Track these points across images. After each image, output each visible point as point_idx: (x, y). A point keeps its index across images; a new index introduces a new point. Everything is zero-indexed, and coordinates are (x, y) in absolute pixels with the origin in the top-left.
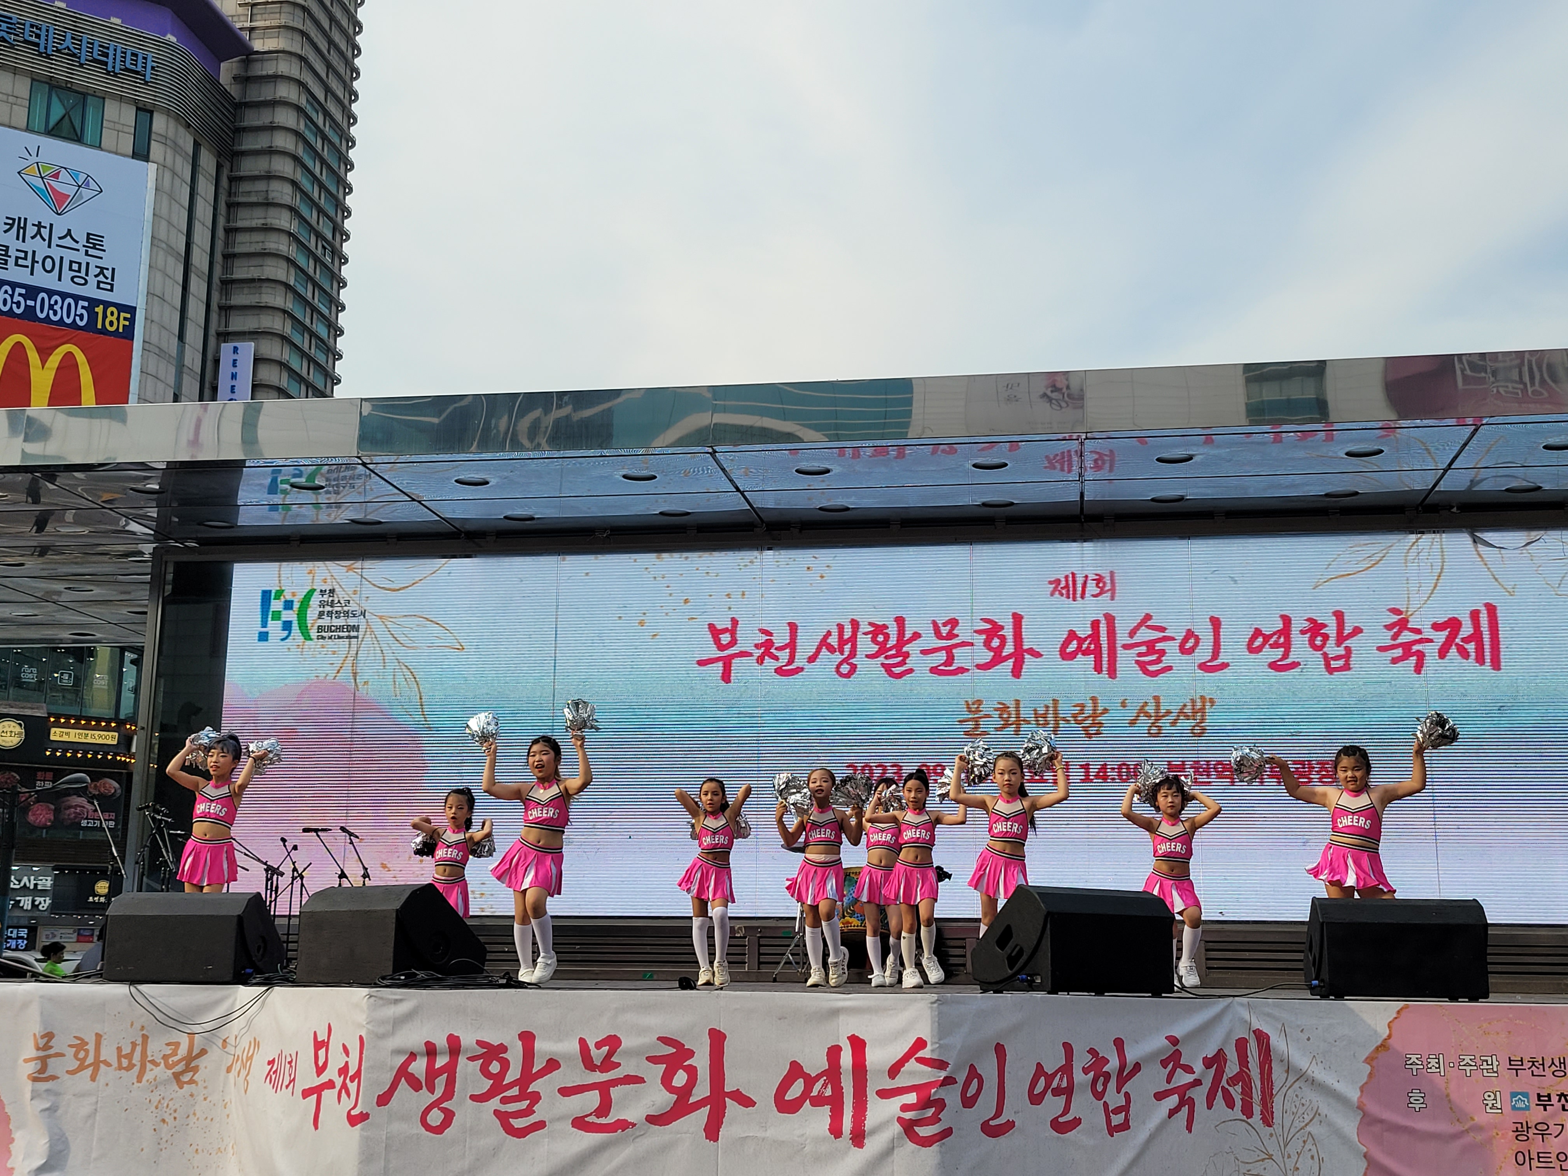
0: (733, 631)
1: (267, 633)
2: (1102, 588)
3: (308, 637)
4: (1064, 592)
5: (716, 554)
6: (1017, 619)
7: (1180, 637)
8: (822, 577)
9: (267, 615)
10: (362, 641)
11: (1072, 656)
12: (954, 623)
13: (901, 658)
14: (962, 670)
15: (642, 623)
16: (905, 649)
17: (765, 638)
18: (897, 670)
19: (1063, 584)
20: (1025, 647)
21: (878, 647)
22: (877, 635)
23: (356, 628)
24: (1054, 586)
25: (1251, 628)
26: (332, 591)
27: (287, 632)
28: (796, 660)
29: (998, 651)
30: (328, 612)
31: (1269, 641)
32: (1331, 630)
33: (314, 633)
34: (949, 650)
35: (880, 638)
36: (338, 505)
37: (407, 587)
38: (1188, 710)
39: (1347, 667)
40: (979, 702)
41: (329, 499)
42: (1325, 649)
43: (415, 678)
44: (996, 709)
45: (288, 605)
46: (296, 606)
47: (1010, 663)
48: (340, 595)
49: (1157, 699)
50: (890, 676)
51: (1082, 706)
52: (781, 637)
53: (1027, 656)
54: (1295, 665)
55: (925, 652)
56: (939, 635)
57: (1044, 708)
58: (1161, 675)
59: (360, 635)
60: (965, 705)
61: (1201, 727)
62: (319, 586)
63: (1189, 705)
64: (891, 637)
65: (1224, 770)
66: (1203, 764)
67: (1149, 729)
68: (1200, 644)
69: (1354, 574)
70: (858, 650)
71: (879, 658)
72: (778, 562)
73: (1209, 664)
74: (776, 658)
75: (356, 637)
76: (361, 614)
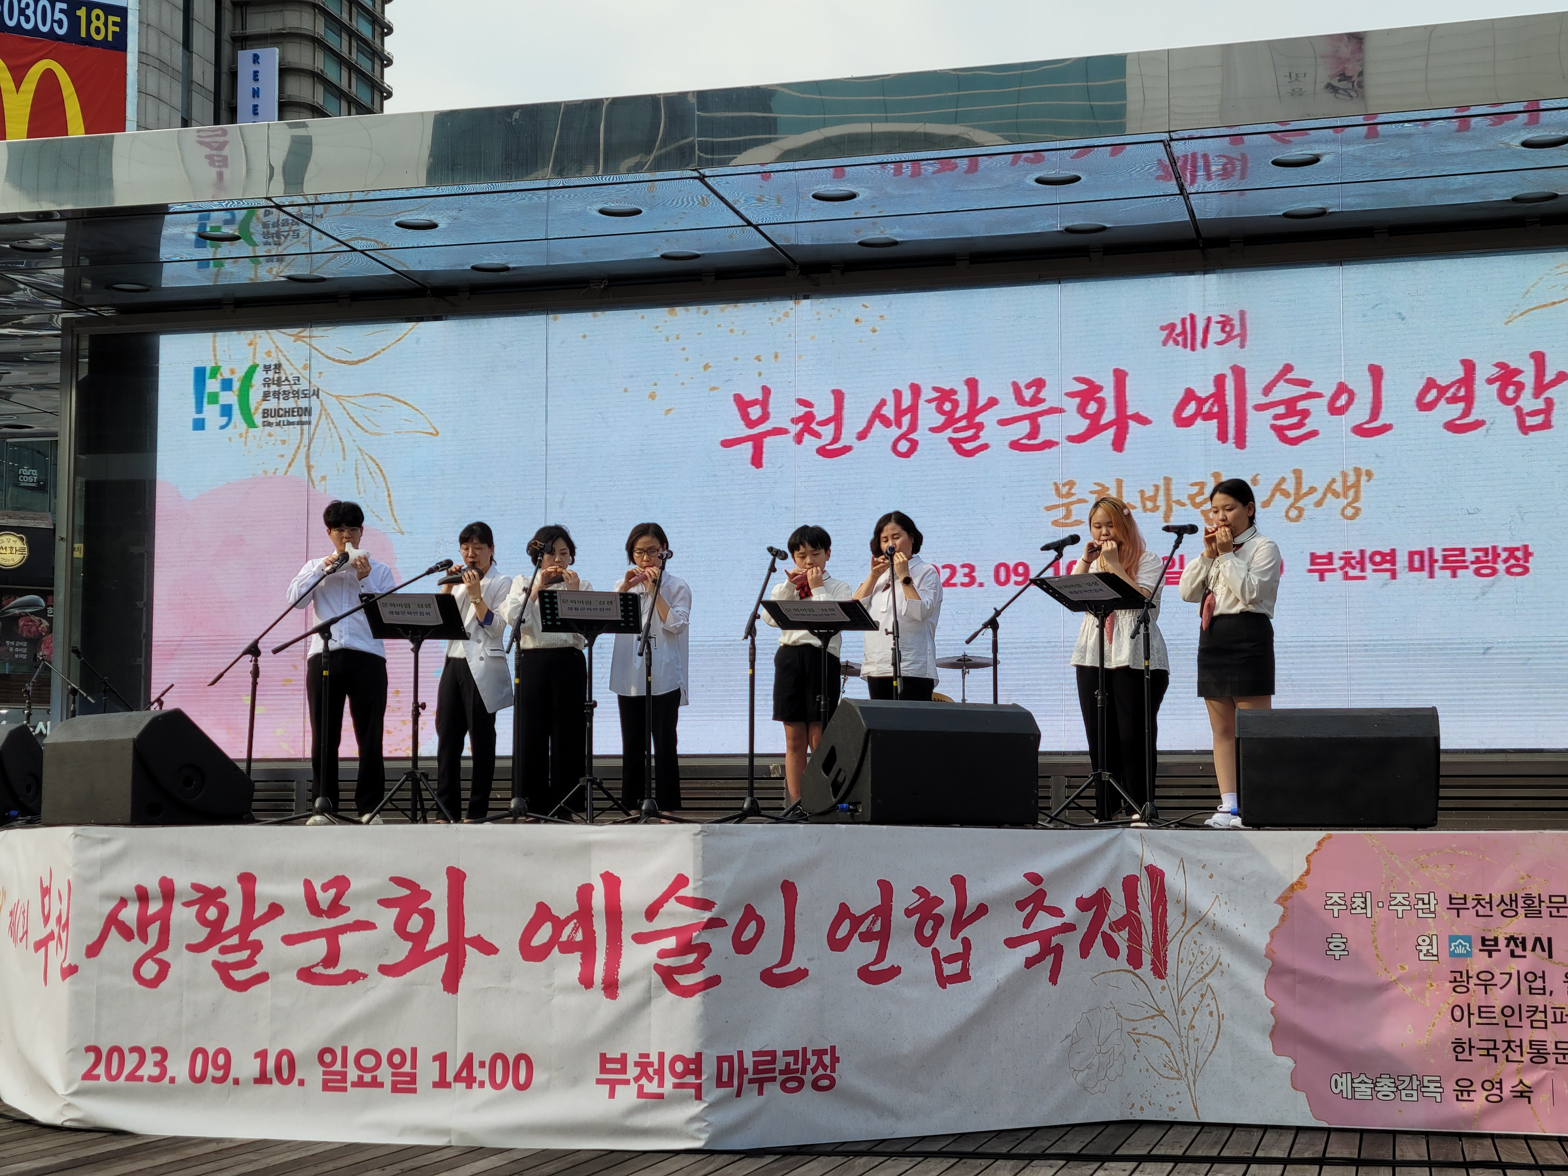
0: (764, 403)
1: (203, 420)
2: (1229, 334)
3: (251, 424)
4: (1180, 339)
5: (742, 306)
6: (1120, 377)
7: (1328, 393)
8: (874, 331)
9: (202, 398)
10: (317, 425)
11: (1188, 422)
12: (1039, 384)
13: (974, 430)
14: (1049, 444)
15: (652, 396)
16: (978, 419)
17: (802, 410)
18: (968, 446)
19: (1179, 329)
20: (1129, 413)
21: (943, 417)
22: (944, 403)
23: (308, 411)
24: (1166, 332)
25: (1422, 378)
26: (278, 366)
27: (226, 418)
28: (843, 436)
29: (1095, 418)
30: (275, 391)
31: (1444, 394)
32: (1528, 377)
33: (258, 419)
34: (1033, 418)
35: (947, 406)
36: (280, 257)
37: (367, 359)
38: (1338, 487)
39: (1546, 425)
40: (1071, 484)
41: (270, 250)
42: (1518, 404)
43: (381, 471)
44: (1092, 492)
45: (227, 385)
46: (236, 385)
47: (1110, 433)
48: (289, 371)
49: (1298, 473)
50: (959, 454)
51: (1202, 485)
52: (824, 409)
53: (1132, 424)
54: (1479, 424)
55: (1003, 422)
56: (1020, 400)
57: (1153, 488)
58: (1304, 442)
59: (314, 419)
60: (1053, 487)
61: (1353, 507)
62: (262, 361)
63: (1339, 479)
64: (961, 404)
65: (1384, 561)
66: (1356, 554)
67: (1287, 512)
68: (1356, 401)
69: (1560, 302)
70: (920, 422)
71: (946, 431)
72: (818, 313)
73: (1366, 426)
74: (817, 435)
75: (309, 423)
76: (314, 394)
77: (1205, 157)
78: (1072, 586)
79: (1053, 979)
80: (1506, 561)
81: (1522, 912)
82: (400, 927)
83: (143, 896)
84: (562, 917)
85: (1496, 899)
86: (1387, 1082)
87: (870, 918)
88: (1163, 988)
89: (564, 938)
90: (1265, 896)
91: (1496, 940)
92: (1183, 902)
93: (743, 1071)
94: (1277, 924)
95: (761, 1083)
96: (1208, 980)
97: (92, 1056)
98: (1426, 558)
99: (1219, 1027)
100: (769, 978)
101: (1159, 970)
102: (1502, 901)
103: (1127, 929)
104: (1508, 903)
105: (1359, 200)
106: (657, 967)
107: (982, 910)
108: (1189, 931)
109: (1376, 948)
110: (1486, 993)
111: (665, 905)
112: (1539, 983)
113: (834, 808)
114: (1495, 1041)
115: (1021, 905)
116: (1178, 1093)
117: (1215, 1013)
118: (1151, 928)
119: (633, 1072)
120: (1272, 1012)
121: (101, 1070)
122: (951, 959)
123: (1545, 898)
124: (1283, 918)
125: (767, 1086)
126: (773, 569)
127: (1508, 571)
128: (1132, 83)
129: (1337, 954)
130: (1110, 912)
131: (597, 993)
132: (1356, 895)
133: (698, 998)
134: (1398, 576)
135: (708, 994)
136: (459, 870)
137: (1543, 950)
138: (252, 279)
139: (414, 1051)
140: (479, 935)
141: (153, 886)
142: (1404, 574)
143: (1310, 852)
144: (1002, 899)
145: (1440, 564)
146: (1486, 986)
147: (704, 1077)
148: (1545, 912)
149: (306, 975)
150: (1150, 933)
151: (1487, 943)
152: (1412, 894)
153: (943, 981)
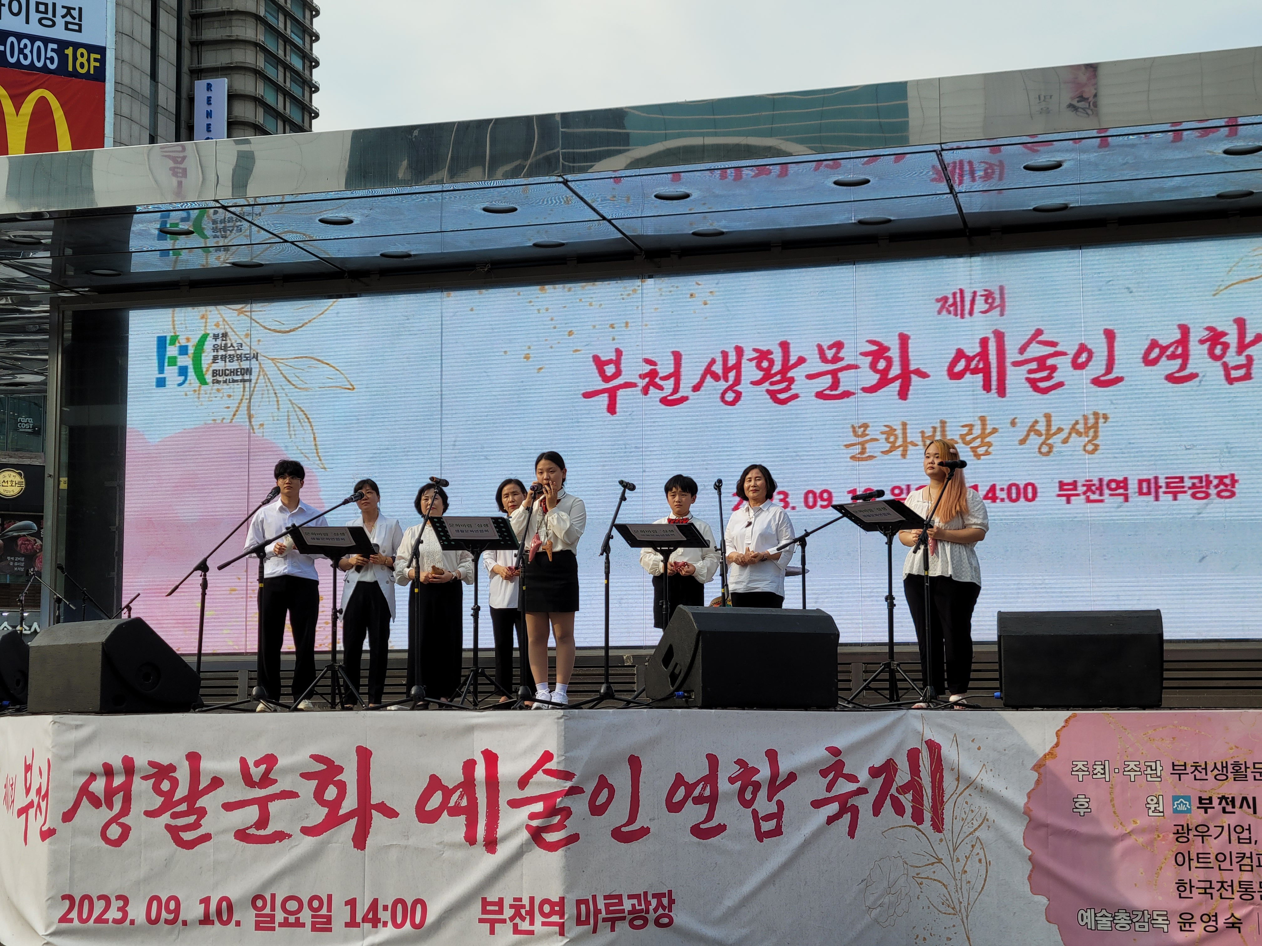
0: (617, 362)
1: (165, 378)
2: (991, 305)
3: (203, 382)
4: (952, 309)
5: (598, 284)
6: (904, 340)
7: (1072, 352)
8: (706, 304)
9: (164, 361)
10: (256, 383)
11: (959, 376)
12: (839, 345)
13: (787, 383)
14: (847, 394)
15: (526, 357)
16: (790, 375)
17: (648, 368)
18: (782, 396)
19: (951, 301)
20: (911, 369)
21: (762, 373)
22: (762, 362)
23: (249, 371)
24: (941, 304)
25: (1147, 339)
26: (225, 335)
27: (182, 378)
28: (681, 389)
29: (884, 373)
30: (222, 355)
31: (1165, 352)
32: (1232, 339)
33: (209, 377)
34: (834, 374)
35: (765, 364)
36: (226, 248)
37: (297, 328)
38: (1080, 427)
39: (1247, 377)
40: (865, 426)
41: (217, 242)
42: (1224, 360)
43: (308, 419)
44: (882, 433)
45: (183, 350)
46: (191, 351)
47: (897, 385)
48: (233, 339)
49: (1048, 417)
50: (775, 402)
51: (971, 427)
52: (665, 367)
53: (914, 378)
54: (1192, 376)
55: (810, 377)
56: (824, 359)
57: (932, 430)
58: (1053, 392)
59: (254, 378)
60: (851, 430)
61: (1093, 444)
62: (211, 332)
63: (1082, 422)
64: (776, 363)
65: (1118, 487)
66: (1096, 482)
67: (1040, 448)
68: (1094, 359)
69: (1257, 278)
70: (743, 378)
71: (764, 385)
72: (660, 289)
73: (1102, 378)
74: (661, 388)
75: (250, 380)
76: (254, 357)
77: (970, 163)
78: (865, 511)
79: (852, 833)
80: (1216, 487)
81: (1231, 776)
82: (319, 795)
83: (109, 771)
84: (451, 787)
85: (1210, 767)
86: (1124, 916)
87: (701, 785)
88: (941, 840)
89: (452, 804)
90: (1023, 764)
91: (1210, 799)
92: (956, 769)
93: (597, 912)
94: (1032, 787)
95: (613, 921)
96: (977, 834)
97: (67, 902)
98: (1153, 485)
99: (987, 872)
100: (619, 835)
101: (938, 826)
102: (1215, 767)
103: (911, 792)
104: (1220, 768)
105: (1094, 197)
106: (528, 827)
107: (792, 777)
108: (961, 793)
109: (1114, 807)
110: (1203, 842)
111: (534, 776)
112: (1246, 835)
113: (671, 695)
114: (1211, 882)
115: (824, 773)
116: (954, 926)
117: (983, 861)
118: (931, 791)
119: (508, 913)
120: (1030, 859)
121: (74, 915)
122: (768, 818)
123: (1250, 765)
124: (1038, 782)
125: (618, 924)
126: (623, 498)
127: (1219, 494)
128: (913, 103)
129: (1082, 811)
130: (896, 779)
131: (479, 848)
132: (1097, 763)
133: (561, 852)
134: (1130, 499)
135: (569, 848)
136: (366, 748)
137: (1249, 807)
138: (203, 265)
139: (330, 897)
140: (383, 802)
141: (117, 763)
142: (1135, 498)
143: (1059, 728)
144: (808, 768)
145: (1163, 489)
146: (1203, 836)
147: (566, 917)
148: (1250, 776)
149: (242, 835)
150: (930, 795)
151: (1203, 801)
152: (1142, 762)
153: (761, 836)
